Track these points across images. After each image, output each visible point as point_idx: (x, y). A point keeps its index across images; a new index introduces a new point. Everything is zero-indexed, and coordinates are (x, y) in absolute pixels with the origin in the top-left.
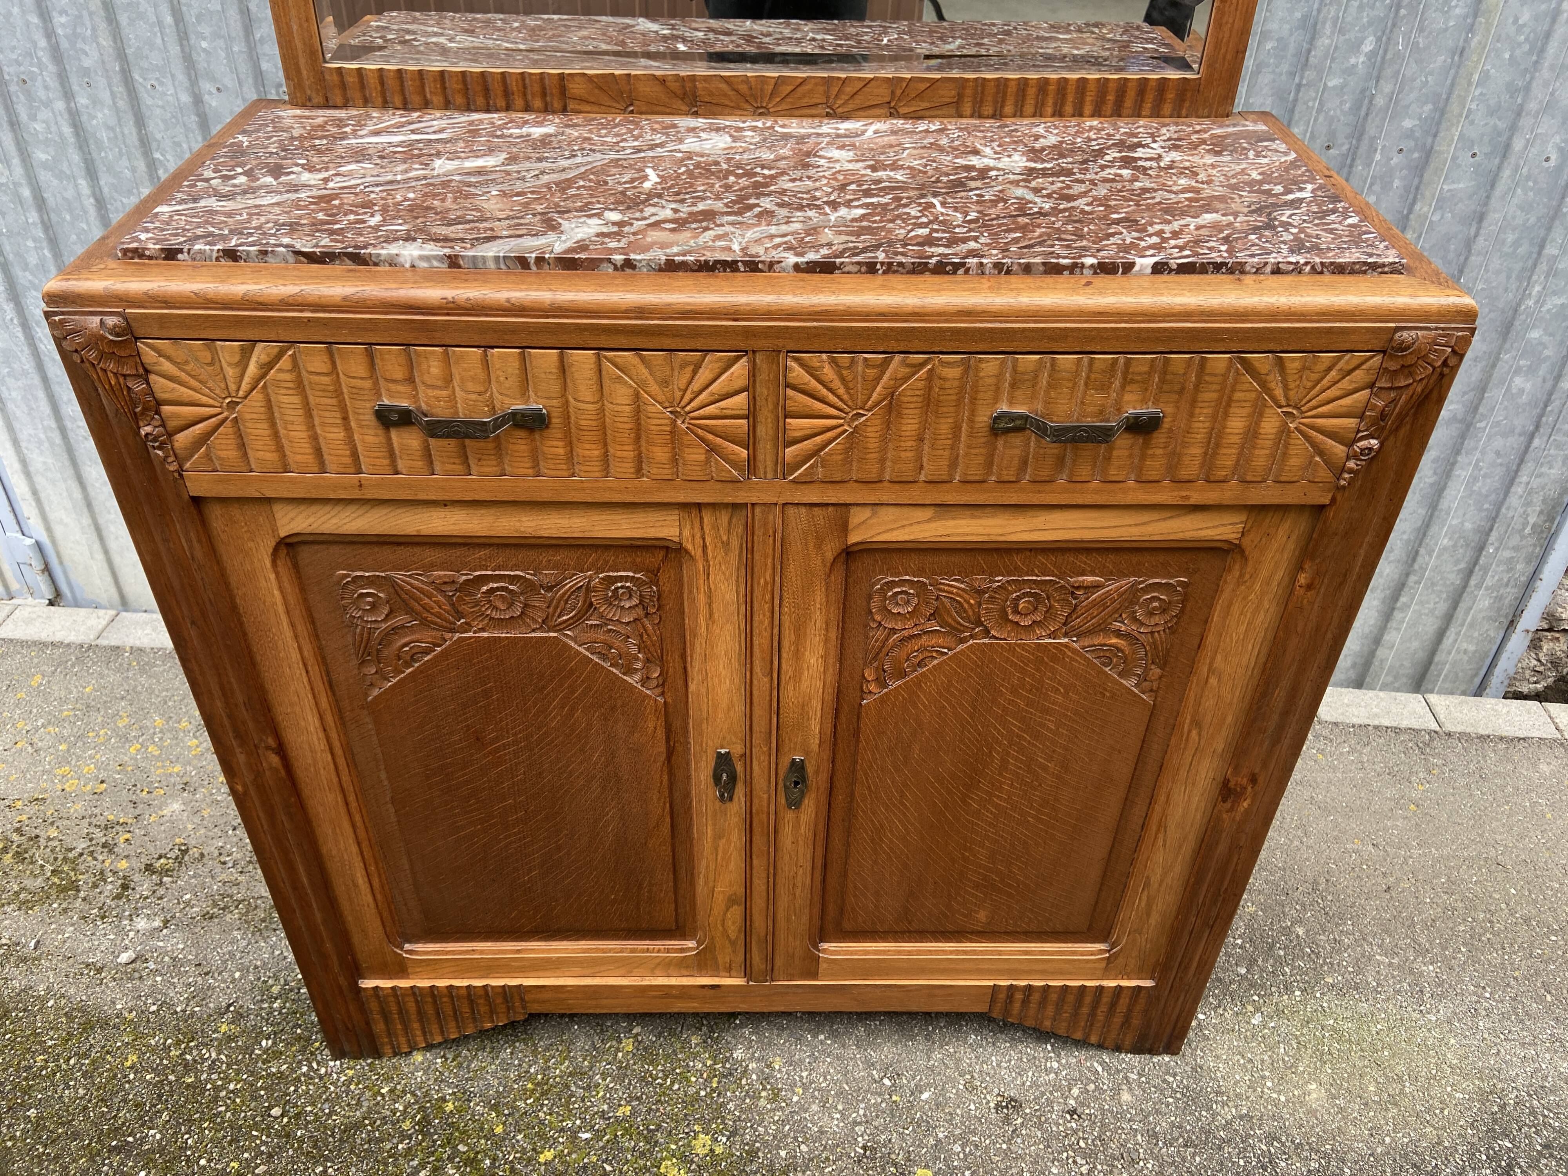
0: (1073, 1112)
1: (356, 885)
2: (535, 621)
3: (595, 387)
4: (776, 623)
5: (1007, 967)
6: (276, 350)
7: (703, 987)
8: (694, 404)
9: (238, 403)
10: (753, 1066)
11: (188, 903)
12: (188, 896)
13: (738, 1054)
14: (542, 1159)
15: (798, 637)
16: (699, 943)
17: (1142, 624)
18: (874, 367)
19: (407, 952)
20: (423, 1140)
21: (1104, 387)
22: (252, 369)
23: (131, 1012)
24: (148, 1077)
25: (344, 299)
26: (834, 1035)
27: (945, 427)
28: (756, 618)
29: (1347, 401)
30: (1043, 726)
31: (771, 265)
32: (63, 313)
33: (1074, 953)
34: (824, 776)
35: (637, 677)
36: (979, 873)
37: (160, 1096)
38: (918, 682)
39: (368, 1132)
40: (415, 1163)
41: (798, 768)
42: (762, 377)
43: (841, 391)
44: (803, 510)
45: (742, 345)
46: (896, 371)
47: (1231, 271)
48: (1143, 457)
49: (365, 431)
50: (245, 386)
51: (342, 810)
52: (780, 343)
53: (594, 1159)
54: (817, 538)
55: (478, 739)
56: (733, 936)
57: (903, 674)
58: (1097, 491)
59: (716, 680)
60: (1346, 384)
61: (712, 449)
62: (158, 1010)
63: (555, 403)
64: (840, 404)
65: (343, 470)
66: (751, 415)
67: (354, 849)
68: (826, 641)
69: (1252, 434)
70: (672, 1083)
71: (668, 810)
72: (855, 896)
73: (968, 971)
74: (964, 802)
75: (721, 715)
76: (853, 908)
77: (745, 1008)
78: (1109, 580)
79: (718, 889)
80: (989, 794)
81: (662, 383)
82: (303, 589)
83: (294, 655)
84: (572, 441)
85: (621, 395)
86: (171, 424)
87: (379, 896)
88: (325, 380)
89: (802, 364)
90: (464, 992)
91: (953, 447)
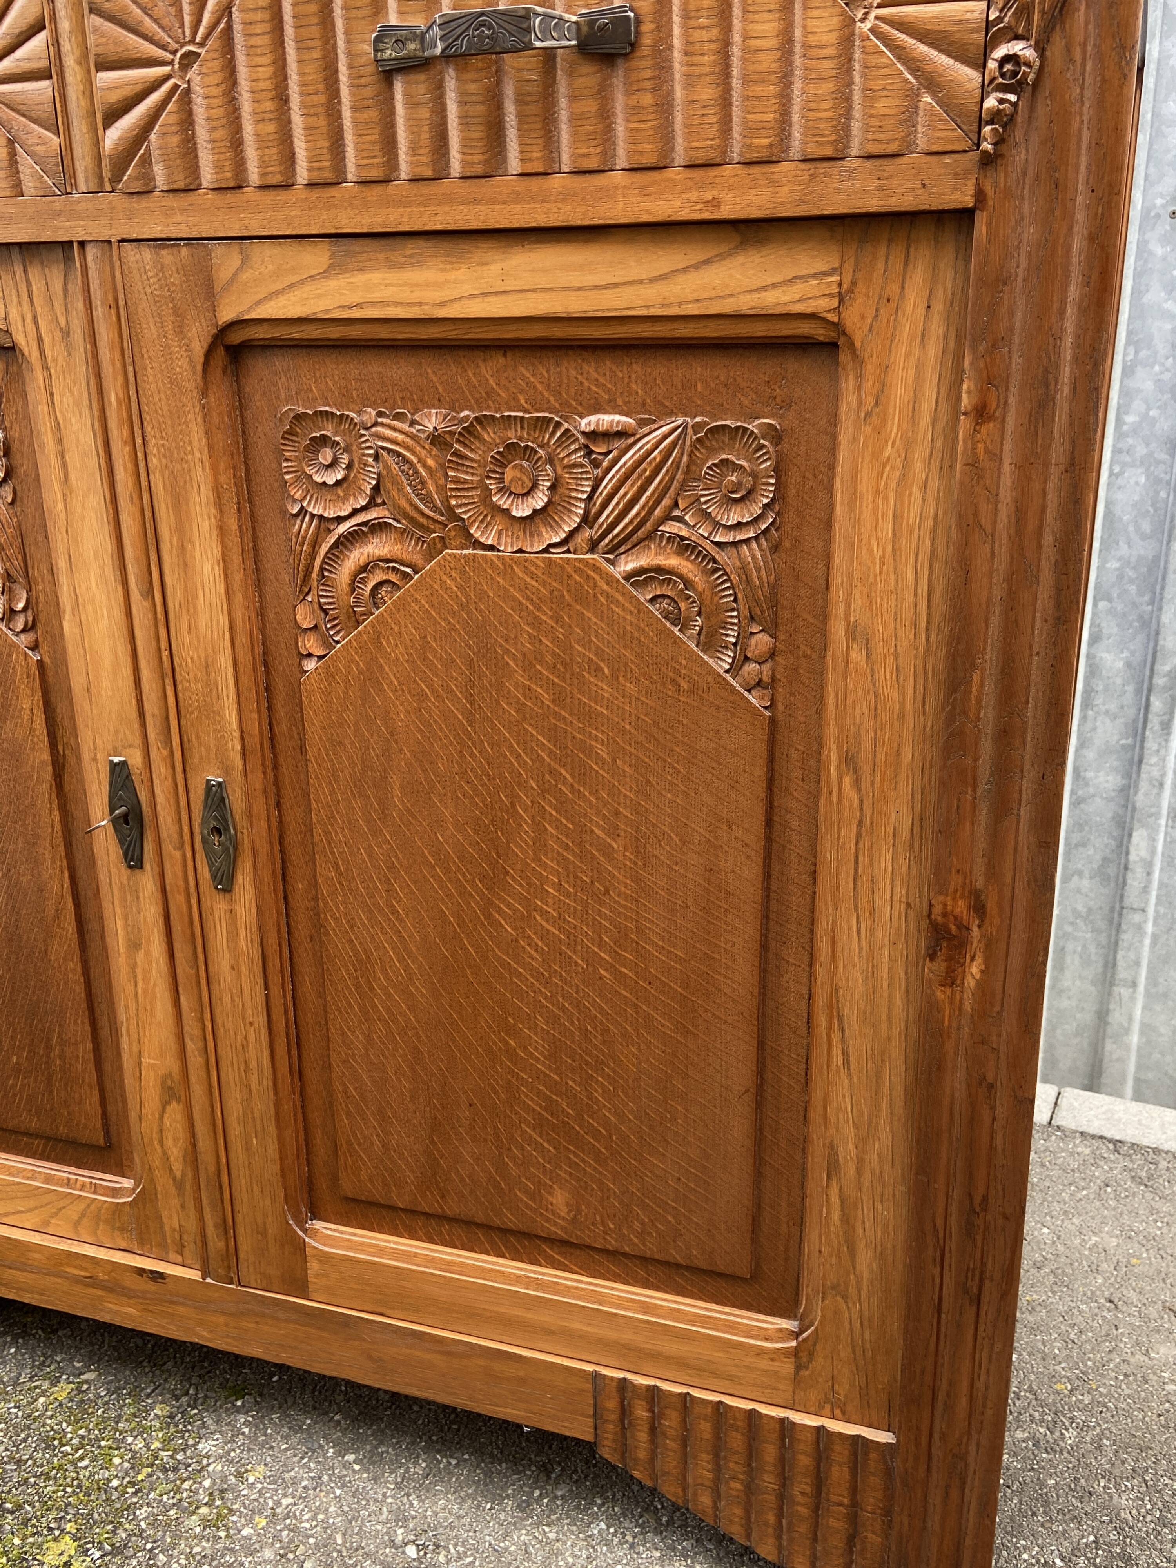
4: (144, 484)
5: (611, 1334)
7: (141, 1271)
13: (207, 1445)
15: (179, 516)
16: (136, 1183)
17: (717, 525)
26: (372, 1460)
30: (589, 751)
33: (732, 1327)
34: (259, 825)
36: (539, 1093)
41: (217, 801)
43: (159, 10)
44: (146, 254)
54: (176, 312)
56: (178, 1174)
57: (349, 620)
58: (565, 196)
59: (90, 609)
61: (13, 137)
64: (165, 39)
66: (55, 72)
68: (222, 530)
71: (67, 884)
72: (349, 1114)
73: (549, 1332)
74: (489, 916)
75: (106, 683)
76: (349, 1144)
77: (202, 1336)
78: (642, 423)
79: (145, 1061)
80: (526, 902)
91: (329, 110)
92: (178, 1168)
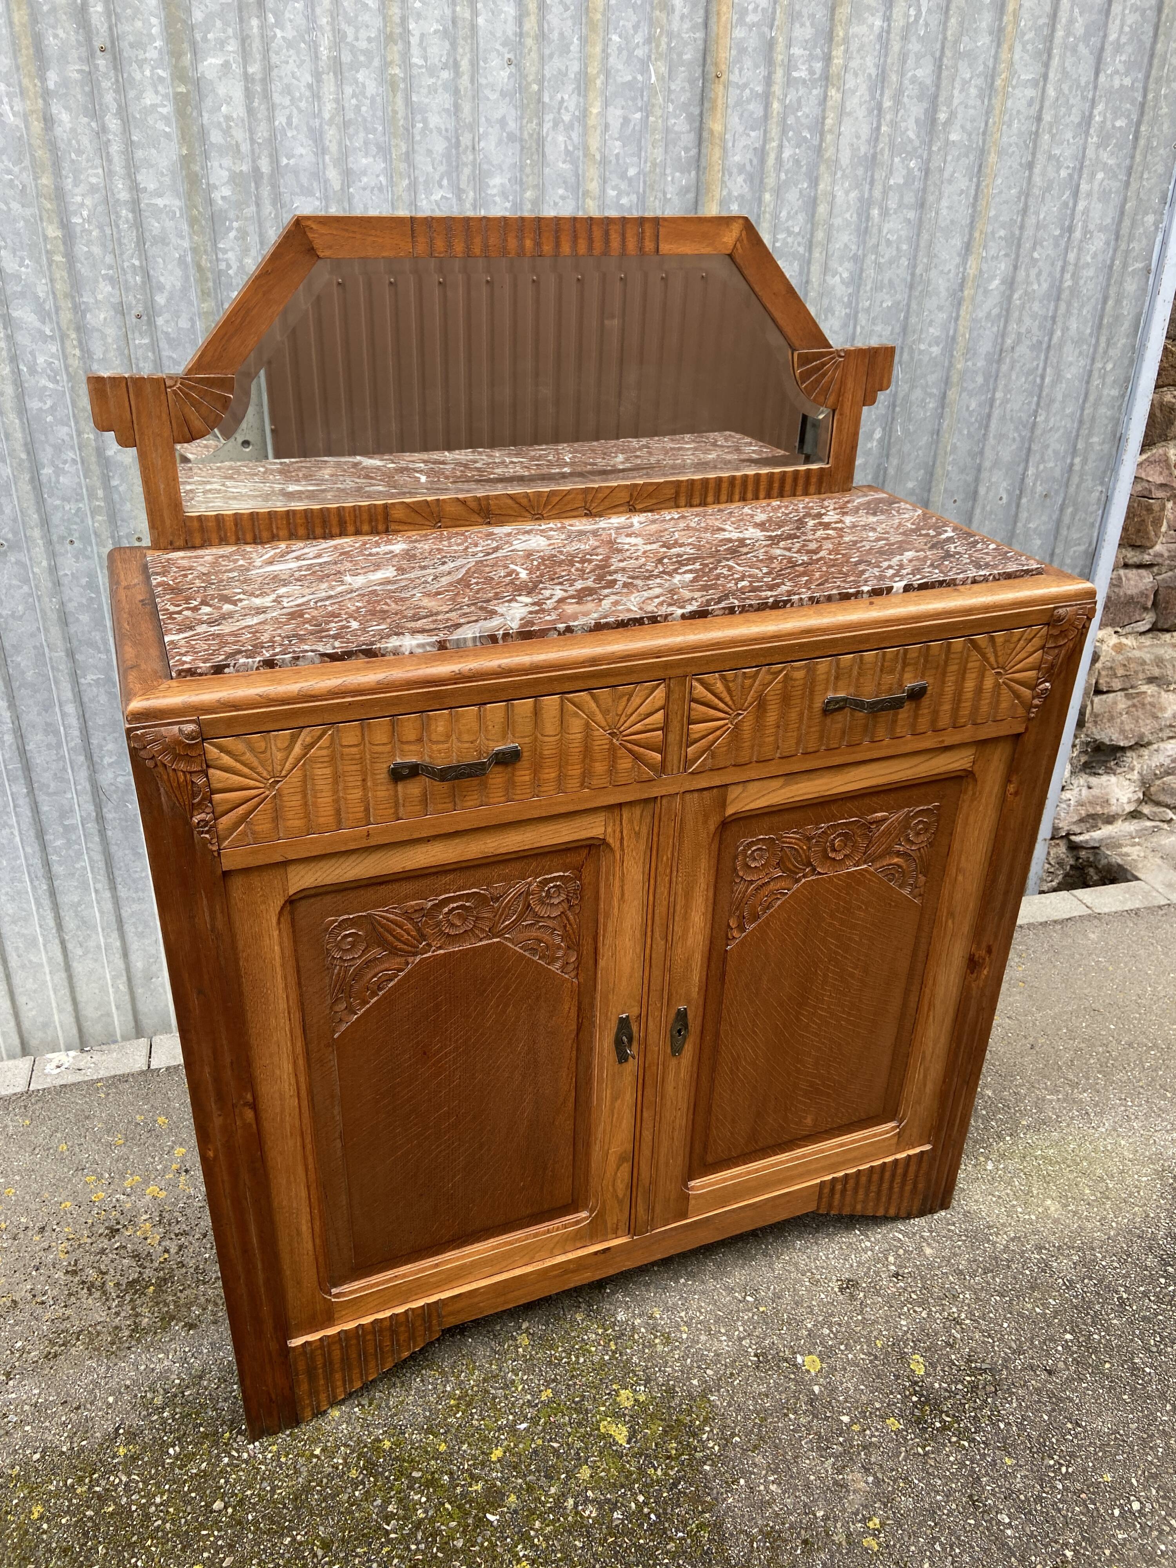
0: (896, 1275)
1: (299, 1234)
2: (482, 930)
3: (558, 723)
4: (673, 892)
5: (827, 1163)
6: (320, 731)
7: (596, 1253)
8: (627, 725)
9: (279, 782)
10: (637, 1322)
11: (22, 1350)
12: (19, 1344)
13: (621, 1316)
14: (494, 1458)
15: (687, 900)
16: (591, 1212)
17: (913, 843)
18: (748, 678)
19: (337, 1296)
20: (376, 1481)
21: (892, 671)
22: (297, 749)
23: (13, 1468)
24: (64, 1521)
25: (378, 683)
26: (691, 1276)
27: (793, 715)
28: (658, 891)
29: (1030, 659)
30: (852, 940)
31: (666, 617)
32: (144, 727)
33: (875, 1134)
34: (699, 1020)
35: (558, 965)
36: (806, 1081)
37: (85, 1534)
38: (767, 922)
39: (318, 1492)
40: (379, 1502)
41: (682, 1016)
42: (674, 697)
43: (728, 699)
44: (696, 795)
45: (661, 674)
46: (763, 679)
47: (948, 585)
48: (916, 716)
49: (379, 788)
50: (288, 766)
51: (299, 1154)
52: (689, 669)
53: (540, 1442)
54: (705, 816)
55: (424, 1053)
56: (620, 1196)
57: (756, 918)
58: (888, 746)
59: (622, 953)
60: (1030, 648)
61: (637, 757)
62: (43, 1457)
63: (527, 740)
64: (727, 709)
65: (354, 824)
66: (665, 728)
67: (304, 1194)
68: (706, 900)
69: (979, 690)
70: (577, 1357)
71: (573, 1084)
72: (717, 1128)
73: (801, 1176)
74: (797, 1018)
75: (624, 983)
76: (714, 1140)
78: (891, 814)
79: (612, 1150)
80: (815, 1007)
81: (605, 712)
82: (295, 942)
83: (282, 1005)
84: (536, 769)
85: (576, 726)
86: (219, 809)
87: (317, 1241)
88: (354, 750)
89: (702, 682)
90: (387, 1323)
91: (799, 729)
92: (621, 1194)
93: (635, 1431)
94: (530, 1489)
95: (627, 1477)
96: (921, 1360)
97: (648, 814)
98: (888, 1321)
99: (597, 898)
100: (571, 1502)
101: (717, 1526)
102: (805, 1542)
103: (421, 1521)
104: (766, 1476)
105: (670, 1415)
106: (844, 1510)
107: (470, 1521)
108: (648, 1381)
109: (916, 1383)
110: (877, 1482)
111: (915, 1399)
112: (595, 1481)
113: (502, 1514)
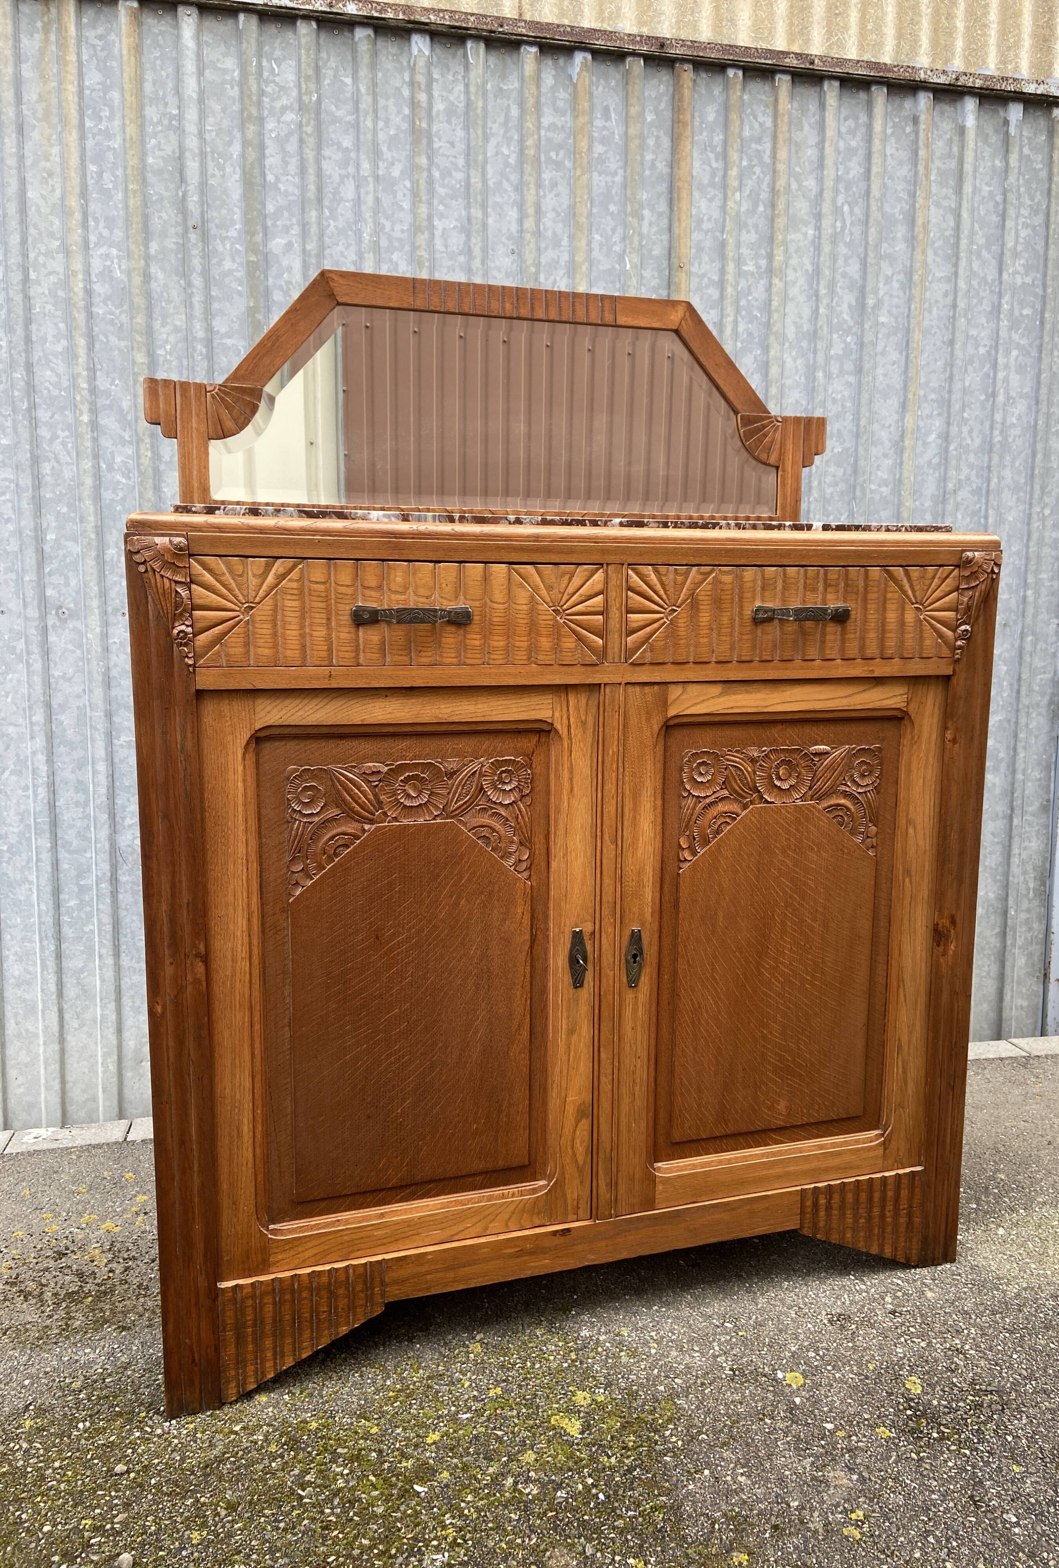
0: (893, 1312)
1: (240, 1135)
2: (437, 808)
3: (505, 591)
4: (620, 791)
5: (807, 1166)
6: (291, 564)
7: (555, 1233)
8: (569, 603)
9: (253, 608)
10: (603, 1338)
13: (585, 1333)
14: (429, 1441)
15: (635, 804)
16: (549, 1180)
17: (859, 785)
18: (682, 574)
19: (274, 1232)
21: (815, 589)
22: (270, 579)
25: (345, 527)
26: (666, 1304)
27: (725, 620)
28: (606, 788)
29: (946, 600)
32: (140, 535)
33: (857, 1142)
34: (655, 949)
35: (511, 861)
36: (776, 1054)
38: (719, 845)
39: (232, 1462)
41: (636, 940)
42: (613, 582)
43: (662, 592)
44: (638, 689)
45: (600, 560)
46: (694, 578)
48: (843, 640)
49: (342, 629)
50: (261, 593)
51: (247, 1033)
52: (625, 558)
53: (482, 1430)
54: (647, 713)
55: (377, 938)
56: (581, 1162)
57: (706, 841)
58: (820, 668)
60: (944, 588)
61: (580, 638)
63: (477, 604)
64: (661, 602)
65: (318, 663)
66: (605, 612)
67: (248, 1084)
68: (654, 808)
69: (901, 623)
70: (533, 1363)
71: (528, 1008)
72: (682, 1094)
73: (779, 1177)
74: (758, 970)
75: (576, 890)
76: (680, 1111)
77: (592, 1259)
78: (832, 748)
79: (569, 1099)
80: (776, 960)
81: (549, 588)
82: (258, 786)
83: (241, 850)
84: (486, 634)
85: (522, 597)
86: (199, 625)
87: (258, 1151)
88: (321, 587)
89: (638, 574)
90: (324, 1279)
91: (731, 634)
92: (580, 1159)
93: (589, 1425)
94: (465, 1468)
95: (576, 1463)
96: (918, 1381)
97: (593, 702)
98: (881, 1349)
99: (548, 792)
100: (510, 1480)
101: (676, 1509)
102: (775, 1527)
103: (340, 1490)
104: (734, 1469)
105: (630, 1414)
106: (823, 1502)
107: (395, 1492)
108: (608, 1385)
109: (912, 1400)
110: (862, 1480)
111: (909, 1412)
112: (541, 1464)
113: (431, 1488)
